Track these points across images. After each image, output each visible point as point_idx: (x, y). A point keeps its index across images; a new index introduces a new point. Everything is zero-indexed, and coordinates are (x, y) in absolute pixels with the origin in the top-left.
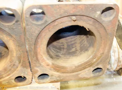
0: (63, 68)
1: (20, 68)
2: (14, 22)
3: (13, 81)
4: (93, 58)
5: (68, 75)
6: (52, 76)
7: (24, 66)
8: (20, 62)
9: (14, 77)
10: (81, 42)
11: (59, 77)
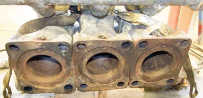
0: (149, 78)
1: (123, 76)
2: (129, 48)
3: (116, 85)
4: (169, 72)
5: (151, 83)
6: (141, 83)
7: (126, 76)
8: (124, 73)
9: (118, 83)
10: (157, 61)
11: (145, 84)
